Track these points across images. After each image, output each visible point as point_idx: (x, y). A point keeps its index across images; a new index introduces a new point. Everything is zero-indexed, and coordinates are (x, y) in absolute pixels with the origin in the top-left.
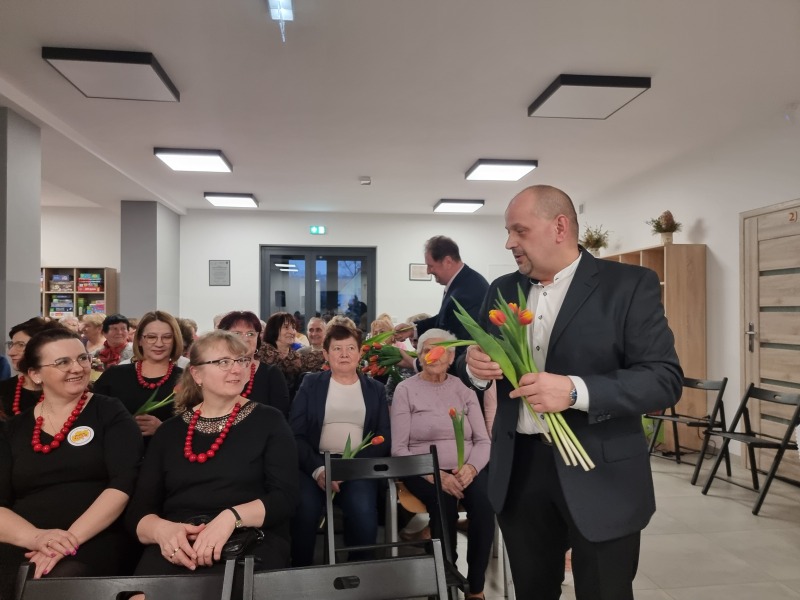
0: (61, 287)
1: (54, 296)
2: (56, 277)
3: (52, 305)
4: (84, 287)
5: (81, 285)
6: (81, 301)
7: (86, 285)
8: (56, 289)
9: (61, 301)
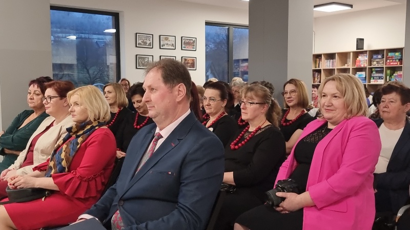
0: (378, 62)
1: (373, 69)
2: (374, 57)
3: (372, 76)
5: (388, 61)
6: (389, 72)
7: (391, 61)
8: (375, 64)
9: (377, 72)
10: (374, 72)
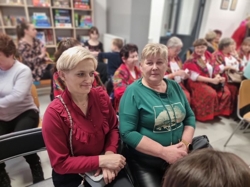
0: (61, 3)
1: (57, 11)
3: (57, 18)
4: (79, 5)
5: (77, 3)
6: (77, 15)
7: (80, 3)
9: (61, 14)
10: (57, 15)
